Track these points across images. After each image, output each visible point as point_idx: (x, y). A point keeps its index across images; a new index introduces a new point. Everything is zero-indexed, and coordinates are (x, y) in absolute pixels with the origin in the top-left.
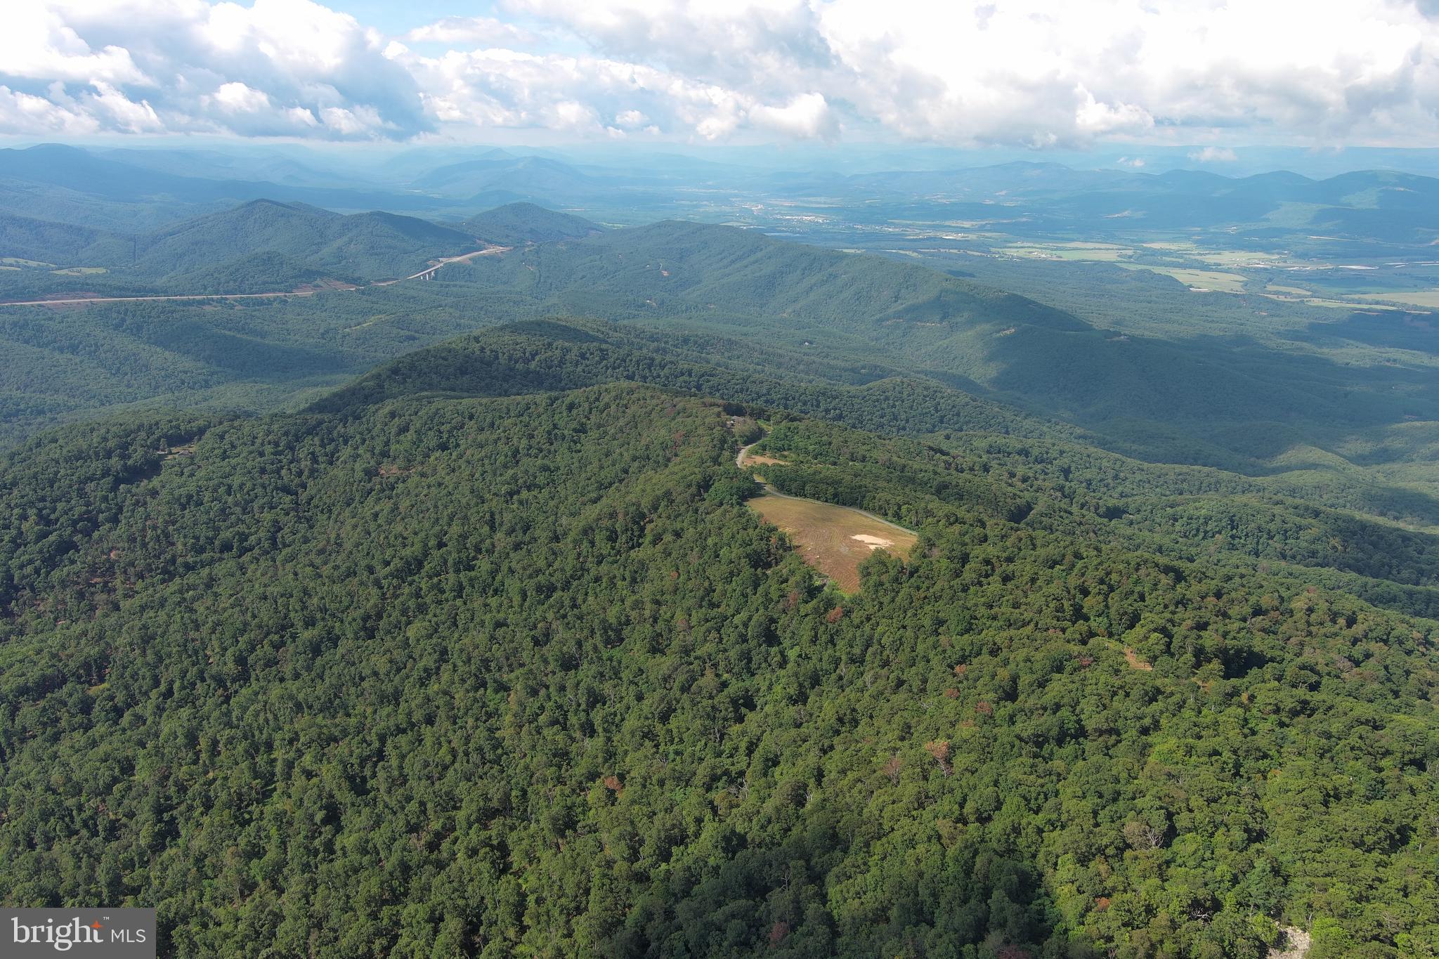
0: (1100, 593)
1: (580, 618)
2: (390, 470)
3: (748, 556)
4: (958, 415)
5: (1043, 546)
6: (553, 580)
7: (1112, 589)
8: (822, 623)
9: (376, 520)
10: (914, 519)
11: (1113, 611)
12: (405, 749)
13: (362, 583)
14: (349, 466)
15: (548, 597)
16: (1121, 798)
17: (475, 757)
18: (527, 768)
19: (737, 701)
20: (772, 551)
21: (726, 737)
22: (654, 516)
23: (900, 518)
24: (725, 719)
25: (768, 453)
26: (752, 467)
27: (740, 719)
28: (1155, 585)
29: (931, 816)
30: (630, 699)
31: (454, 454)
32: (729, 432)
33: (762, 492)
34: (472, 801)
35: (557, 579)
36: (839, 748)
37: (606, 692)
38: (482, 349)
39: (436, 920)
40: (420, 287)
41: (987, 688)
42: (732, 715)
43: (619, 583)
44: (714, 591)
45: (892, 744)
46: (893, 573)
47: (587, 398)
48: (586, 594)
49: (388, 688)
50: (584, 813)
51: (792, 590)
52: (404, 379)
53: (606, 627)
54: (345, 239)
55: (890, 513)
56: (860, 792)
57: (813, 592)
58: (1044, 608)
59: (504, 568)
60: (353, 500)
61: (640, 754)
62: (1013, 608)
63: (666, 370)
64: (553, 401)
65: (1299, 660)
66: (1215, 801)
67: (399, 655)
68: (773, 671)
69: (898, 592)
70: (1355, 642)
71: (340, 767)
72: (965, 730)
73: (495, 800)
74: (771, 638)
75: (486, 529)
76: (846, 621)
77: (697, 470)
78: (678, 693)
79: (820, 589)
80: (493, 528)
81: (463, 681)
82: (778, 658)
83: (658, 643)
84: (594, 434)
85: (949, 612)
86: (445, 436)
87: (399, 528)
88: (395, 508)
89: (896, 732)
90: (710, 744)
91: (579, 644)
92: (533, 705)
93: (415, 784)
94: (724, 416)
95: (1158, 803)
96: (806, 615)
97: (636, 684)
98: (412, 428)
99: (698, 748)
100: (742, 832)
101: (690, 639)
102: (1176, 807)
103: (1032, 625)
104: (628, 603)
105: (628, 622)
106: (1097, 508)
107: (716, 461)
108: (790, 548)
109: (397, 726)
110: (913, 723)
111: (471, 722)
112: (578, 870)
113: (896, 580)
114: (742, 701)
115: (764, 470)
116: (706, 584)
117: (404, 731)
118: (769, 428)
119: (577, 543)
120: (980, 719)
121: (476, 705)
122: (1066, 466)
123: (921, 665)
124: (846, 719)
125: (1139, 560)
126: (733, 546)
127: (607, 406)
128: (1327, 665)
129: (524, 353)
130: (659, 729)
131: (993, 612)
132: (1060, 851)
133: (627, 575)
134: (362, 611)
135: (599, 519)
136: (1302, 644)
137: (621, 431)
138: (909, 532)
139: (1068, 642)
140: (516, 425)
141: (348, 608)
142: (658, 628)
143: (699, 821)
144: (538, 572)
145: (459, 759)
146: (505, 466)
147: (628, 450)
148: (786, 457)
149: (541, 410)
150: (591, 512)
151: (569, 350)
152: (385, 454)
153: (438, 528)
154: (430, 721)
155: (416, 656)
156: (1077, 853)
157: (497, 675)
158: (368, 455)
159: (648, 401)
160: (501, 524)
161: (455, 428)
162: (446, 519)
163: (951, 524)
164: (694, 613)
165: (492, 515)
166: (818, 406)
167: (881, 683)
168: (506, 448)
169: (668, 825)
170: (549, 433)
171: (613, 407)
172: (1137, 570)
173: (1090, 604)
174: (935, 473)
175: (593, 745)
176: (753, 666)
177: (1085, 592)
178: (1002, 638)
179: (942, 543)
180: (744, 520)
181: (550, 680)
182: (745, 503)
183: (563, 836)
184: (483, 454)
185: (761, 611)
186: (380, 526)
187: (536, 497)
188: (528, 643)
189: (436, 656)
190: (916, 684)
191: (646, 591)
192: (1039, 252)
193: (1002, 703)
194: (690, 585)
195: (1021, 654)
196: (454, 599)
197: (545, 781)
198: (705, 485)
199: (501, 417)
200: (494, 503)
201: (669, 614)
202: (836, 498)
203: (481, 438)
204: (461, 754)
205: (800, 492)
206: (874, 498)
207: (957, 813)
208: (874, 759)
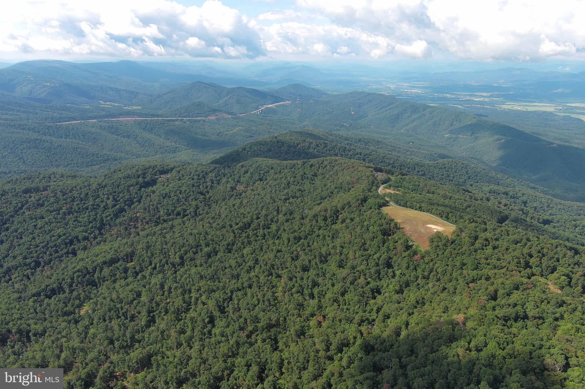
0: (538, 257)
1: (311, 251)
2: (240, 188)
3: (381, 230)
4: (477, 176)
5: (512, 235)
6: (301, 235)
7: (544, 255)
8: (411, 261)
9: (234, 207)
10: (454, 220)
11: (544, 265)
12: (240, 297)
13: (227, 231)
14: (225, 185)
15: (298, 242)
16: (543, 348)
17: (267, 303)
18: (286, 309)
19: (373, 290)
20: (392, 229)
21: (368, 304)
22: (343, 212)
23: (448, 219)
24: (368, 297)
25: (392, 188)
27: (374, 298)
28: (565, 255)
29: (455, 346)
30: (329, 285)
31: (265, 183)
32: (376, 179)
33: (389, 204)
34: (265, 320)
35: (302, 235)
36: (416, 314)
37: (320, 282)
38: (278, 142)
39: (248, 366)
40: (255, 116)
41: (483, 294)
42: (371, 296)
43: (327, 238)
44: (366, 244)
45: (439, 314)
46: (444, 242)
47: (318, 163)
48: (314, 241)
49: (235, 272)
50: (308, 330)
51: (399, 245)
53: (321, 255)
54: (228, 97)
55: (444, 216)
56: (424, 333)
57: (408, 247)
58: (511, 261)
59: (282, 229)
60: (226, 198)
61: (332, 308)
62: (498, 260)
63: (351, 152)
64: (304, 163)
67: (240, 260)
69: (446, 250)
71: (215, 302)
72: (472, 311)
73: (274, 321)
74: (389, 265)
75: (276, 213)
77: (361, 194)
78: (349, 285)
79: (411, 246)
81: (264, 272)
82: (392, 274)
84: (320, 177)
85: (468, 260)
86: (262, 175)
87: (242, 210)
88: (241, 202)
89: (442, 310)
90: (361, 307)
91: (310, 261)
92: (290, 284)
93: (243, 311)
94: (374, 172)
95: (561, 352)
96: (405, 257)
97: (332, 279)
98: (249, 171)
99: (356, 308)
102: (570, 354)
103: (505, 268)
104: (330, 246)
105: (330, 254)
106: (539, 219)
107: (369, 190)
108: (399, 228)
109: (238, 288)
110: (449, 306)
111: (266, 289)
112: (305, 353)
113: (445, 245)
114: (375, 290)
115: (390, 195)
116: (363, 241)
117: (240, 290)
118: (393, 178)
119: (311, 220)
120: (479, 307)
121: (268, 282)
122: (525, 200)
123: (454, 282)
124: (420, 302)
125: (557, 243)
126: (375, 226)
127: (326, 166)
129: (294, 144)
130: (340, 298)
131: (488, 261)
132: (513, 368)
133: (330, 235)
134: (227, 242)
135: (320, 212)
137: (331, 176)
138: (452, 225)
139: (522, 277)
140: (289, 172)
141: (222, 240)
142: (342, 257)
143: (355, 338)
144: (295, 231)
145: (260, 303)
146: (284, 188)
147: (333, 184)
148: (399, 190)
149: (299, 166)
150: (317, 209)
151: (312, 143)
152: (238, 181)
153: (257, 211)
154: (250, 287)
155: (246, 261)
156: (521, 370)
157: (277, 271)
158: (232, 181)
159: (343, 165)
160: (281, 212)
161: (266, 172)
162: (260, 208)
163: (471, 223)
164: (357, 252)
165: (278, 207)
166: (415, 169)
167: (436, 288)
168: (285, 181)
169: (342, 338)
170: (302, 176)
171: (328, 167)
172: (556, 248)
173: (533, 261)
174: (465, 200)
175: (313, 303)
176: (381, 276)
177: (531, 256)
178: (491, 273)
179: (467, 231)
180: (380, 216)
181: (297, 275)
183: (300, 338)
184: (276, 183)
185: (386, 254)
186: (235, 209)
187: (296, 201)
188: (289, 260)
189: (254, 262)
190: (452, 290)
191: (338, 242)
192: (517, 107)
193: (490, 301)
194: (356, 241)
195: (500, 281)
196: (262, 240)
197: (293, 315)
198: (365, 200)
199: (284, 169)
200: (279, 203)
201: (347, 252)
202: (420, 209)
203: (275, 177)
204: (261, 301)
205: (405, 205)
206: (437, 209)
207: (467, 347)
208: (431, 320)
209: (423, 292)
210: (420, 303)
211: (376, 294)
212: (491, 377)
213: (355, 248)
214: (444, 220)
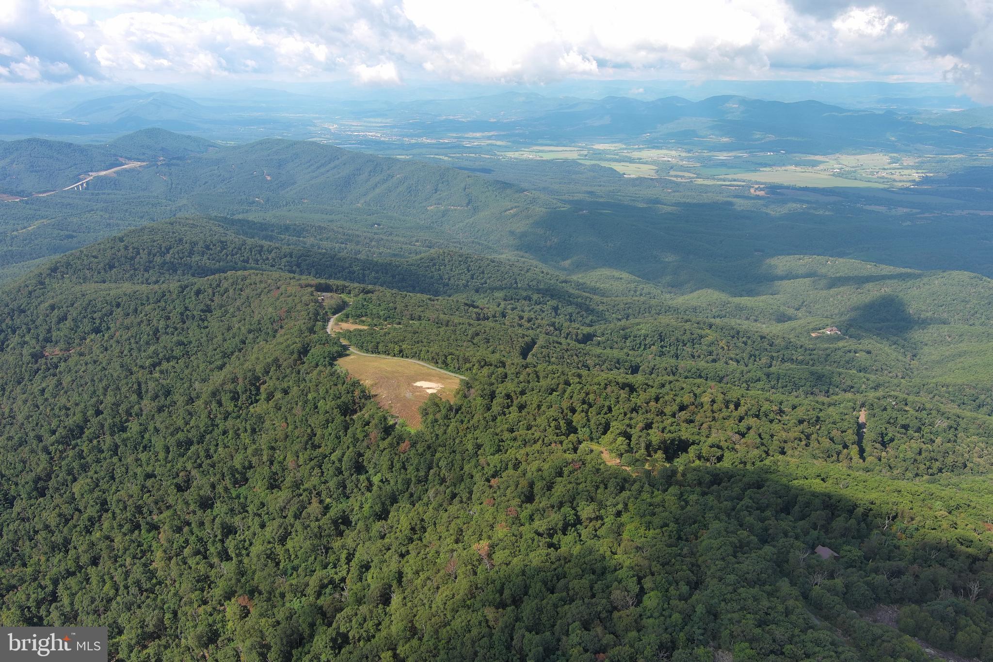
0: (583, 411)
1: (213, 466)
2: (53, 352)
3: (339, 406)
5: (544, 378)
6: (190, 435)
7: (590, 406)
8: (396, 454)
9: (43, 395)
10: (456, 365)
11: (592, 422)
12: (75, 588)
13: (32, 451)
14: (17, 352)
15: (187, 450)
16: (607, 572)
17: (134, 590)
18: (175, 594)
19: (337, 521)
20: (357, 401)
21: (330, 551)
22: (267, 378)
23: (447, 365)
24: (329, 536)
25: (351, 320)
26: (339, 333)
27: (341, 534)
28: (618, 398)
29: (480, 605)
30: (256, 527)
31: (106, 336)
32: (321, 306)
33: (348, 352)
34: (132, 628)
35: (193, 434)
36: (413, 554)
37: (236, 524)
38: (126, 248)
40: (74, 196)
41: (513, 495)
42: (333, 532)
43: (243, 435)
44: (315, 435)
45: (450, 547)
46: (444, 411)
47: (211, 285)
48: (217, 445)
49: (58, 538)
50: (223, 627)
51: (375, 433)
52: (62, 276)
53: (233, 471)
55: (440, 362)
56: (429, 590)
57: (388, 430)
58: (548, 428)
59: (151, 428)
60: (23, 379)
61: (265, 573)
62: (528, 430)
65: (710, 441)
66: (667, 564)
67: (67, 509)
68: (363, 494)
69: (448, 426)
70: (741, 419)
71: (18, 612)
72: (501, 532)
73: (151, 626)
74: (359, 468)
75: (134, 398)
76: (413, 451)
77: (297, 340)
78: (292, 520)
79: (393, 427)
80: (140, 396)
81: (121, 526)
82: (366, 483)
83: (275, 480)
84: (218, 313)
85: (484, 438)
86: (98, 322)
87: (63, 400)
88: (59, 383)
89: (453, 537)
90: (319, 558)
91: (213, 486)
92: (179, 539)
93: (84, 618)
94: (316, 294)
95: (632, 573)
96: (384, 449)
97: (260, 516)
98: (69, 317)
99: (309, 563)
100: (345, 631)
101: (299, 475)
102: (643, 572)
103: (540, 442)
104: (249, 451)
105: (251, 467)
106: (577, 336)
107: (312, 331)
108: (369, 398)
109: (67, 571)
110: (464, 527)
111: (129, 560)
113: (446, 417)
114: (340, 521)
115: (348, 334)
116: (309, 431)
117: (73, 574)
118: (350, 300)
119: (206, 403)
120: (510, 521)
121: (133, 545)
123: (467, 482)
124: (417, 528)
125: (606, 381)
126: (327, 399)
127: (226, 291)
128: (726, 441)
129: (161, 249)
130: (279, 550)
131: (514, 434)
132: (570, 621)
133: (248, 427)
134: (33, 474)
135: (224, 384)
136: (710, 428)
137: (239, 309)
138: (454, 375)
139: (565, 452)
140: (155, 309)
141: (22, 472)
142: (274, 469)
143: (312, 625)
144: (178, 430)
145: (120, 592)
146: (148, 343)
147: (244, 325)
148: (363, 322)
149: (174, 296)
150: (218, 378)
152: (48, 340)
153: (95, 399)
154: (95, 562)
155: (81, 508)
156: (581, 620)
157: (149, 518)
158: (34, 341)
159: (258, 285)
160: (147, 392)
161: (106, 315)
162: (101, 390)
163: (482, 367)
164: (300, 455)
165: (139, 384)
167: (440, 498)
168: (148, 329)
170: (182, 314)
171: (231, 291)
172: (605, 388)
173: (578, 419)
174: (470, 324)
175: (228, 568)
176: (348, 492)
177: (573, 411)
178: (521, 454)
179: (477, 385)
180: (334, 378)
181: (190, 518)
182: (335, 363)
183: (207, 648)
184: (129, 334)
185: (351, 449)
186: (46, 400)
187: (174, 367)
188: (173, 490)
189: (98, 507)
190: (465, 495)
191: (264, 440)
192: (527, 154)
193: (524, 505)
194: (297, 433)
195: (535, 465)
196: (111, 457)
197: (191, 603)
198: (305, 351)
199: (142, 304)
200: (140, 375)
201: (282, 457)
202: (401, 353)
203: (127, 322)
204: (122, 588)
205: (376, 351)
206: (428, 351)
207: (498, 600)
208: (438, 561)
209: (420, 510)
210: (417, 530)
211: (342, 527)
212: (541, 649)
213: (296, 447)
214: (441, 368)
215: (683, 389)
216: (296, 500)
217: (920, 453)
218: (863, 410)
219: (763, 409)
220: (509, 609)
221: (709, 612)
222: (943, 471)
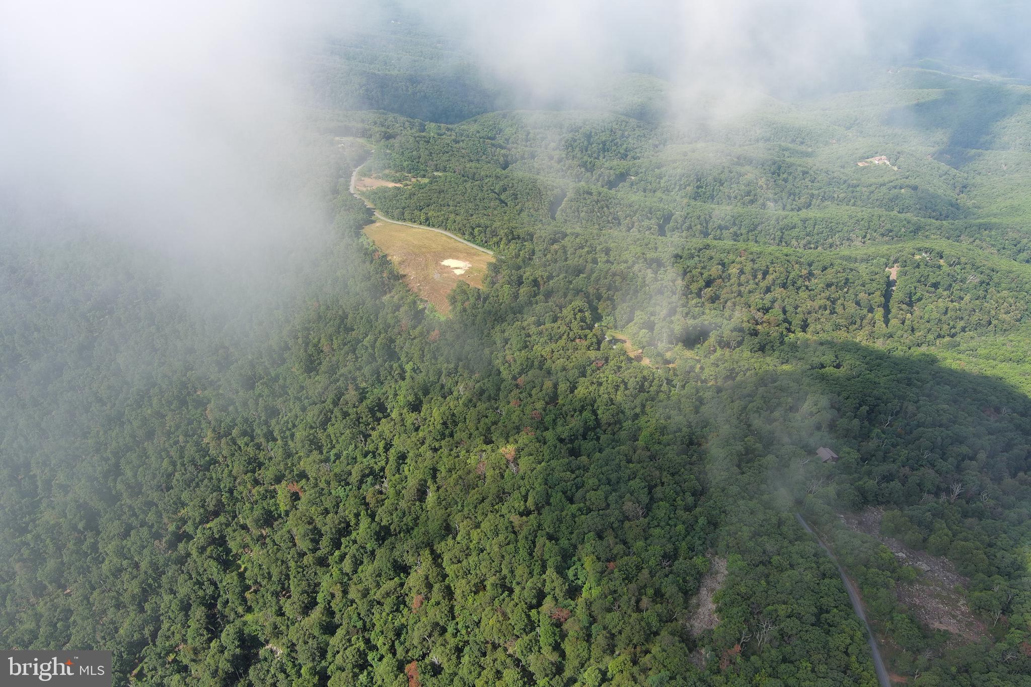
7: (617, 290)
8: (426, 343)
10: (484, 238)
11: (617, 310)
18: (229, 474)
19: (373, 408)
26: (363, 192)
27: (377, 422)
30: (297, 411)
33: (373, 218)
37: (279, 407)
42: (371, 420)
50: (276, 509)
51: (402, 316)
53: (271, 351)
55: (467, 233)
57: (418, 316)
61: (310, 459)
68: (396, 381)
70: (767, 290)
73: (211, 505)
74: (392, 354)
76: (443, 341)
78: (331, 406)
79: (423, 313)
82: (399, 371)
83: (312, 363)
90: (359, 446)
91: (253, 366)
92: (226, 418)
96: (415, 338)
97: (300, 399)
99: (350, 451)
100: (387, 524)
101: (334, 359)
103: (565, 336)
108: (398, 278)
112: (279, 563)
114: (376, 408)
115: (371, 194)
116: (341, 312)
124: (449, 423)
130: (321, 435)
131: (540, 328)
136: (734, 305)
142: (309, 351)
145: (178, 469)
164: (334, 338)
173: (603, 307)
176: (382, 378)
177: (599, 297)
178: (546, 351)
179: (504, 270)
180: (362, 254)
181: (234, 397)
182: (362, 232)
185: (383, 334)
191: (297, 320)
194: (329, 315)
195: (559, 365)
197: (245, 484)
202: (428, 221)
205: (402, 217)
206: (455, 222)
207: (523, 508)
208: (468, 461)
210: (449, 426)
211: (379, 415)
213: (329, 330)
214: (469, 241)
215: (711, 258)
216: (334, 386)
217: (946, 313)
218: (896, 265)
219: (791, 276)
220: (532, 517)
221: (709, 523)
222: (967, 329)
